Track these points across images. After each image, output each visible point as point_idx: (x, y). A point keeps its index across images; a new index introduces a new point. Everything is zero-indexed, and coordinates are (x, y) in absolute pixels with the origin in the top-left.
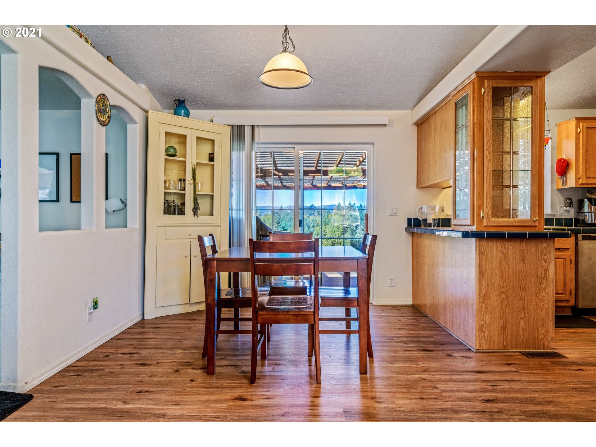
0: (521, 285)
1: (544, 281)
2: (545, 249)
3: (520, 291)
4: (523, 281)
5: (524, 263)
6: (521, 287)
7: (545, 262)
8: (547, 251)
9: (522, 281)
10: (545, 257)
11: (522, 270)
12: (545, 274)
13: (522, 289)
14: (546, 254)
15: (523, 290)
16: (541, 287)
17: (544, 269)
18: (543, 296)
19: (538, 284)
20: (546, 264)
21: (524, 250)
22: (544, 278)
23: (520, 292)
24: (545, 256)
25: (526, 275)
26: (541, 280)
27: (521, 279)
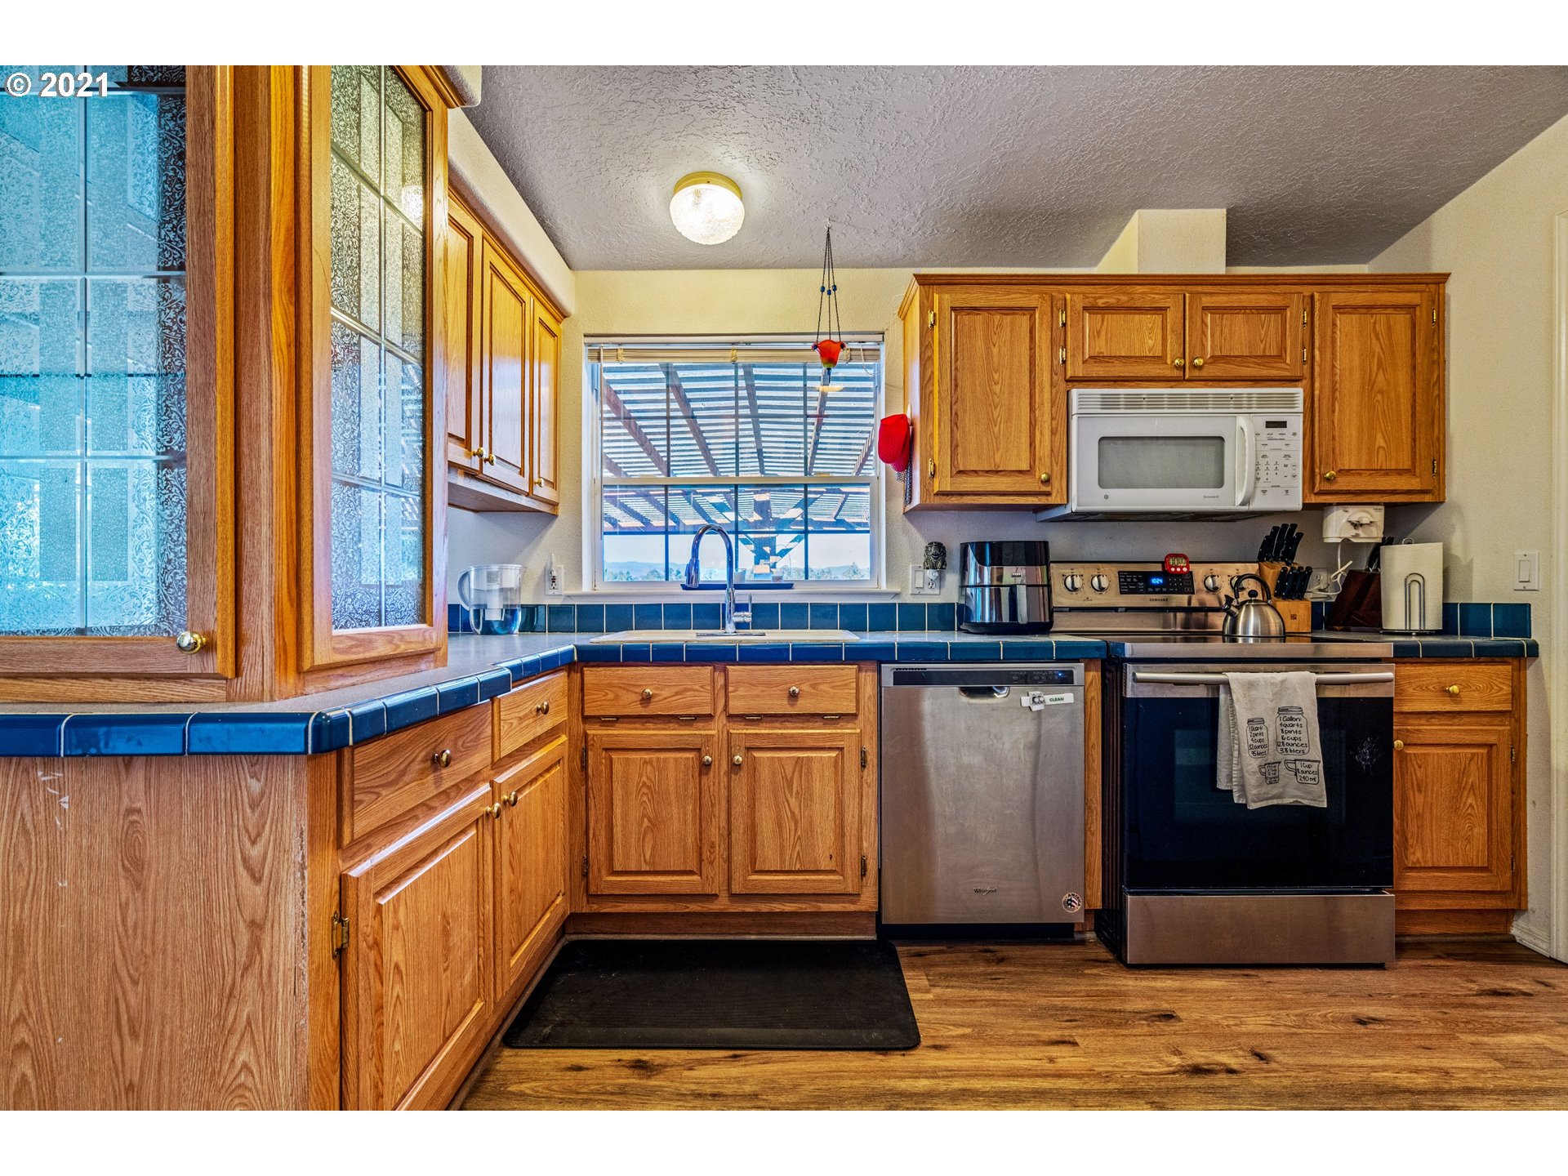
0: (123, 1007)
1: (251, 983)
2: (253, 807)
3: (116, 1038)
4: (135, 982)
5: (138, 886)
6: (124, 1018)
7: (253, 876)
8: (263, 815)
9: (128, 984)
10: (255, 852)
11: (130, 923)
12: (256, 944)
13: (126, 1030)
14: (259, 835)
15: (134, 1035)
16: (231, 1018)
17: (247, 914)
18: (245, 1066)
19: (215, 1001)
20: (258, 890)
21: (139, 811)
22: (246, 969)
23: (117, 1048)
24: (254, 842)
25: (148, 951)
26: (229, 979)
27: (124, 974)
